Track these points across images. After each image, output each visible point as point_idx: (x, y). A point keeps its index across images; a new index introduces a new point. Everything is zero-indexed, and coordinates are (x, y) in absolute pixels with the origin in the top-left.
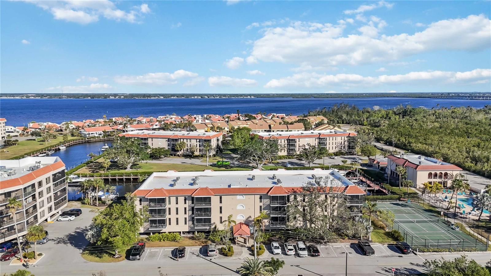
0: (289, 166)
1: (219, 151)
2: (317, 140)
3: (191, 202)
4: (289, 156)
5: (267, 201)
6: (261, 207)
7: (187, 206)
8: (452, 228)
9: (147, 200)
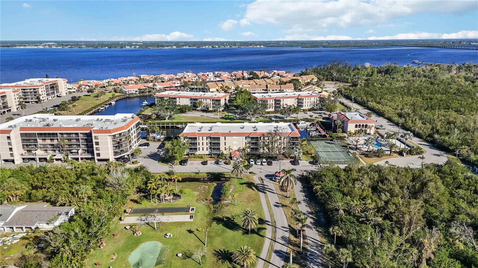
0: (273, 119)
1: (227, 108)
2: (296, 100)
3: (210, 139)
4: (276, 111)
5: (249, 140)
6: (246, 142)
7: (208, 141)
8: (349, 155)
9: (187, 138)
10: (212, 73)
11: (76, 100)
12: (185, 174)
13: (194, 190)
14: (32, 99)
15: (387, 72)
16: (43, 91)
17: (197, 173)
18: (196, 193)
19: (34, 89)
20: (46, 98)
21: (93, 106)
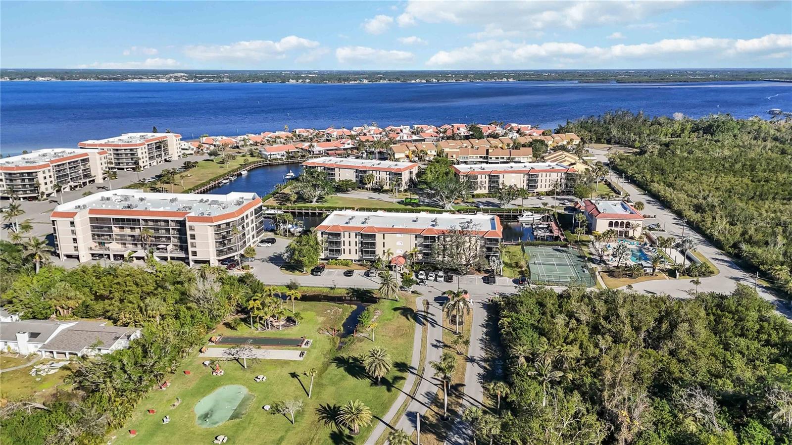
0: (482, 206)
1: (413, 185)
2: (526, 176)
3: (360, 237)
4: (489, 194)
6: (416, 244)
8: (584, 271)
10: (409, 127)
11: (191, 168)
12: (313, 289)
13: (319, 314)
14: (127, 164)
15: (709, 130)
16: (144, 153)
17: (332, 288)
18: (321, 319)
19: (131, 150)
20: (148, 163)
21: (212, 177)
